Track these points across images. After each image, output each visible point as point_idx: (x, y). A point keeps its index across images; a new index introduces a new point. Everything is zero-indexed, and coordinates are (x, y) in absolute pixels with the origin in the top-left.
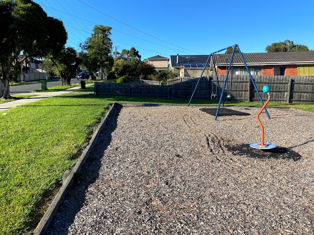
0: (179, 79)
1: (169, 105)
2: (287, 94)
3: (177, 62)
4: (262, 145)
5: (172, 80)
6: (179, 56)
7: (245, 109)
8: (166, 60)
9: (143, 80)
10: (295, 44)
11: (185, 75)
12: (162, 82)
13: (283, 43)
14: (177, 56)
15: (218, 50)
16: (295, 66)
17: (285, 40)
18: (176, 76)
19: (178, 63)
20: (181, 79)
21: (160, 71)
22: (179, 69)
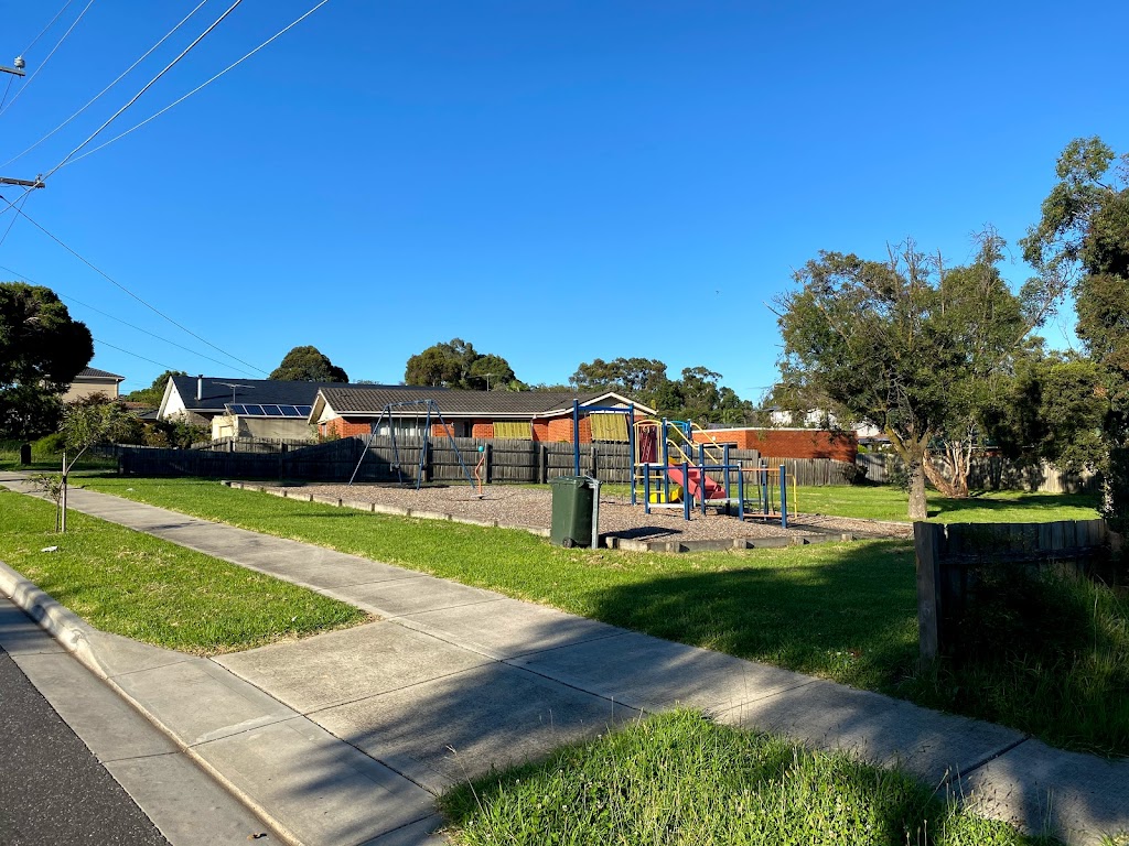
0: (226, 444)
2: (483, 469)
3: (199, 397)
6: (204, 380)
8: (113, 382)
11: (242, 434)
14: (200, 381)
16: (489, 421)
19: (202, 399)
20: (232, 442)
22: (210, 416)
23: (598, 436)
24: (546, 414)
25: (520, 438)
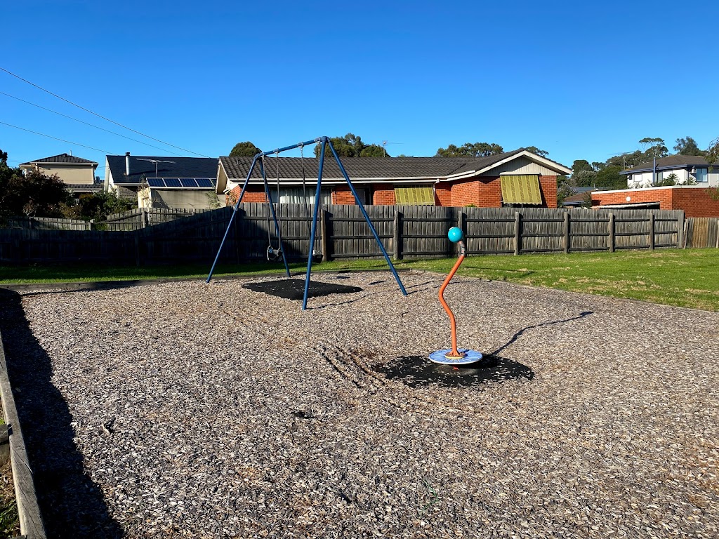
0: (140, 214)
1: (155, 281)
2: (392, 243)
3: (128, 173)
4: (454, 354)
5: (121, 216)
6: (132, 159)
7: (339, 277)
8: (89, 166)
9: (37, 219)
10: (365, 142)
11: (154, 205)
12: (92, 221)
13: (342, 139)
14: (127, 159)
15: (276, 149)
16: (390, 186)
17: (346, 134)
18: (129, 208)
19: (130, 175)
20: (146, 213)
21: (77, 195)
22: (135, 189)
23: (509, 199)
24: (450, 178)
25: (422, 203)
